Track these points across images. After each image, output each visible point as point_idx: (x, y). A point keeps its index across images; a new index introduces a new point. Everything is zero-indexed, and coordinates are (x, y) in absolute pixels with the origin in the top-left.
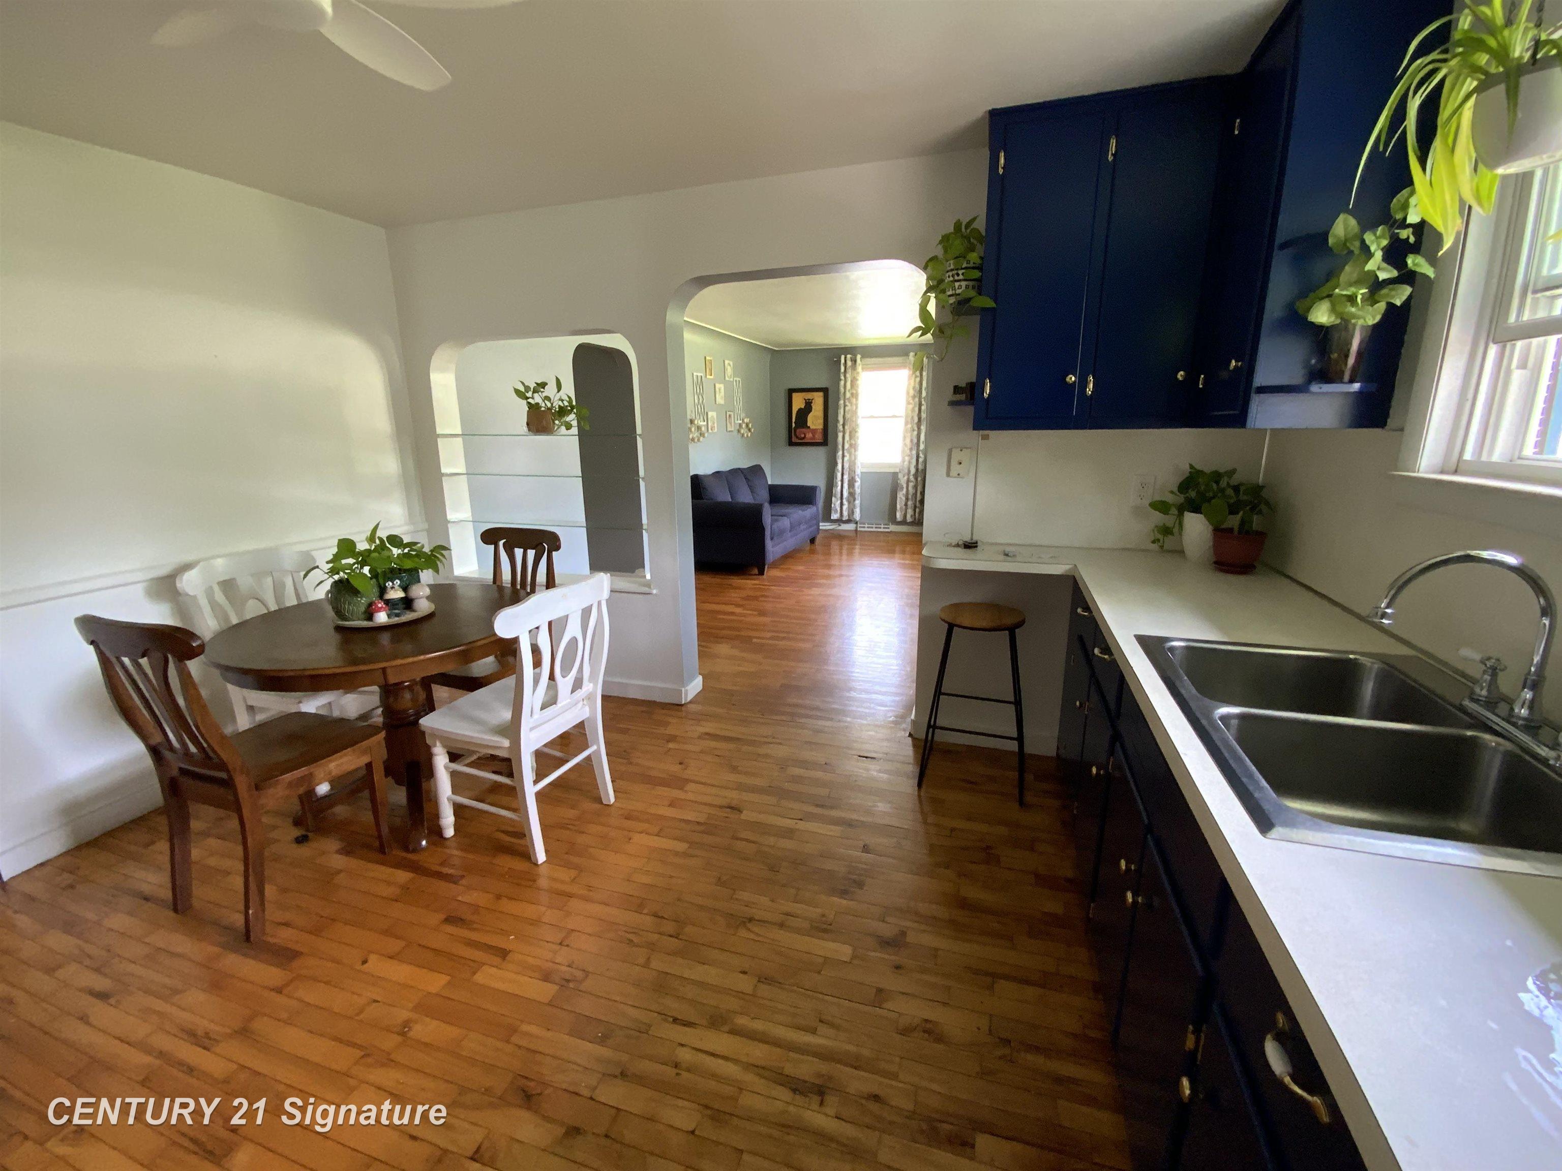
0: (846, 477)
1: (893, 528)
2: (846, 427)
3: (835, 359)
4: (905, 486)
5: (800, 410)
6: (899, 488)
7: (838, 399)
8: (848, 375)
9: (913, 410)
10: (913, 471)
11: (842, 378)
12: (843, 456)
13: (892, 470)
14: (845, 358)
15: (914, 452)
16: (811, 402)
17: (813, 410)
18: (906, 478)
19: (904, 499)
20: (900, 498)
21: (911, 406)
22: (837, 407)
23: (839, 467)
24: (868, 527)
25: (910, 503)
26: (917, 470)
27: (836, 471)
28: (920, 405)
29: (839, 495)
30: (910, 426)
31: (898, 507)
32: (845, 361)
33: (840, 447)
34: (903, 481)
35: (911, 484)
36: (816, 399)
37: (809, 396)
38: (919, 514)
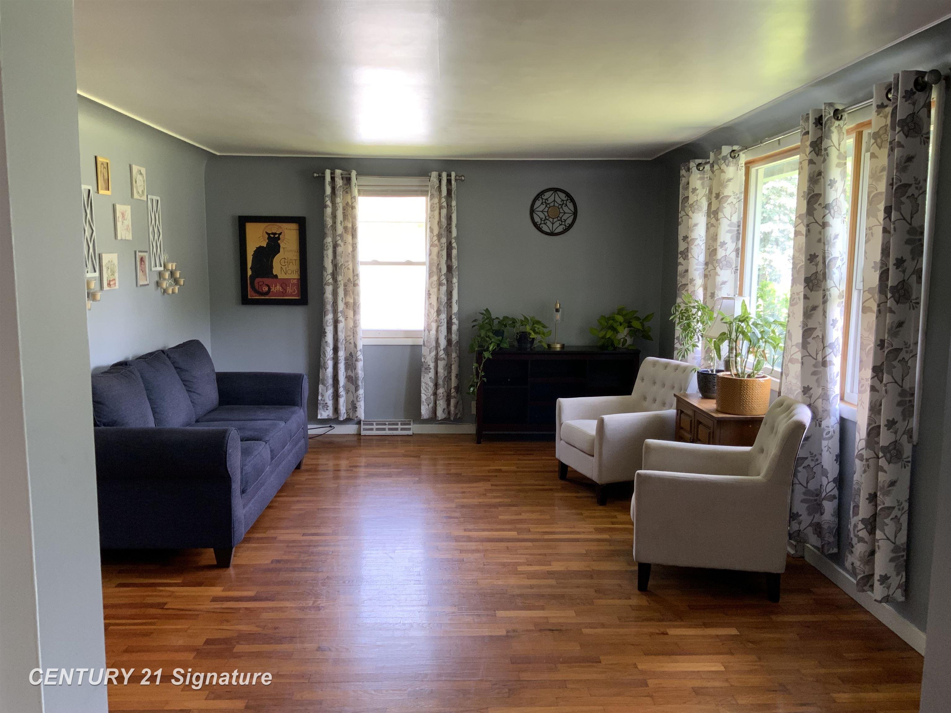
0: (342, 354)
1: (415, 429)
2: (340, 278)
3: (315, 175)
4: (432, 365)
5: (259, 251)
6: (423, 369)
7: (323, 236)
8: (338, 200)
9: (439, 255)
10: (443, 343)
11: (329, 203)
12: (336, 322)
13: (410, 342)
14: (333, 173)
15: (444, 316)
16: (279, 238)
17: (281, 250)
18: (433, 353)
19: (431, 384)
20: (426, 384)
21: (435, 250)
22: (322, 248)
23: (329, 338)
24: (377, 429)
25: (441, 391)
26: (449, 341)
27: (323, 344)
28: (449, 248)
29: (330, 381)
30: (435, 278)
31: (423, 397)
32: (333, 179)
33: (329, 307)
34: (429, 358)
35: (441, 364)
36: (286, 231)
37: (274, 228)
38: (456, 407)
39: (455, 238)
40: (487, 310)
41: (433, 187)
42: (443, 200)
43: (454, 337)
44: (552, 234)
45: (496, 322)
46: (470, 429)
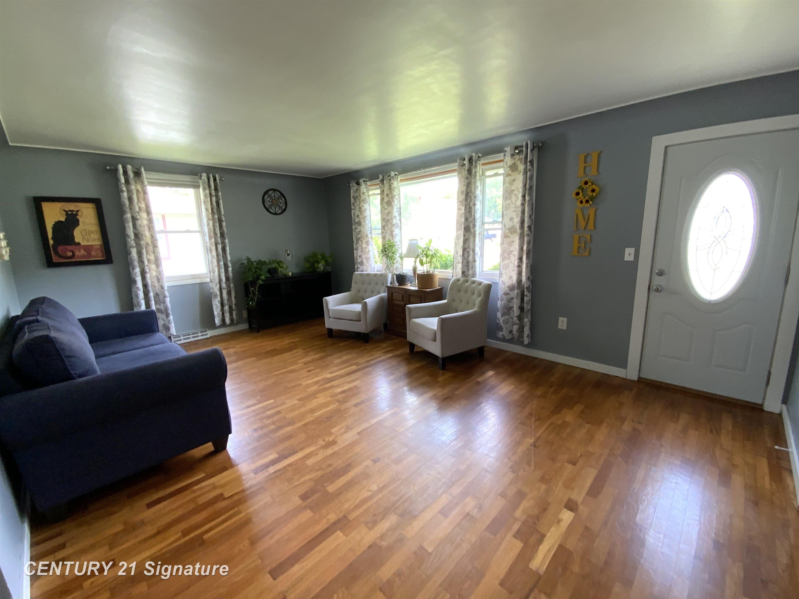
0: (151, 294)
1: (210, 333)
2: (142, 243)
3: (108, 168)
4: (218, 293)
5: (58, 224)
6: (213, 296)
7: (122, 213)
8: (132, 187)
9: (214, 225)
10: (224, 279)
11: (124, 189)
12: (143, 273)
13: (198, 281)
14: (124, 168)
16: (77, 215)
17: (81, 223)
18: (218, 286)
19: (219, 305)
20: (216, 305)
21: (211, 222)
23: (140, 284)
24: (184, 339)
25: (226, 308)
26: (227, 278)
27: (134, 290)
28: (220, 221)
30: (212, 240)
31: (215, 313)
32: (125, 172)
33: (136, 263)
34: (216, 289)
35: (225, 292)
36: (84, 210)
37: (70, 206)
38: (236, 315)
39: (224, 215)
40: (247, 257)
41: (203, 183)
42: (213, 192)
43: (231, 275)
44: (275, 214)
45: (255, 263)
46: (245, 326)
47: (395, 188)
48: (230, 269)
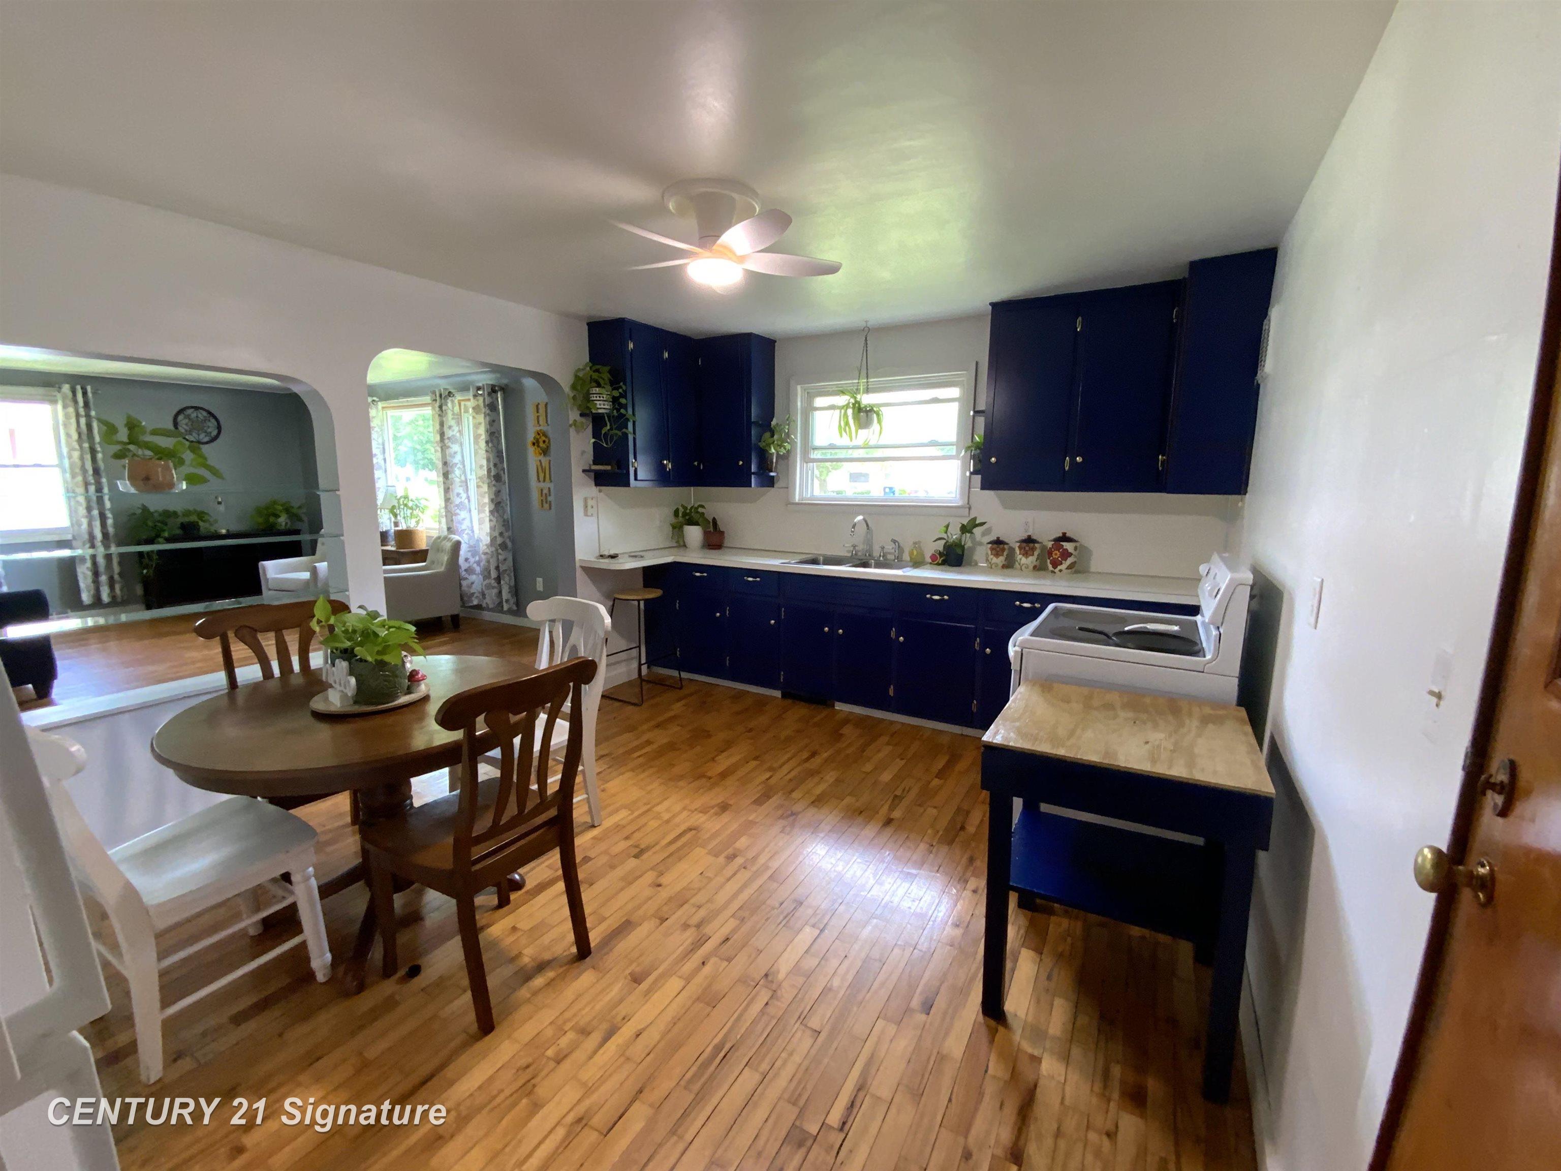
6: (77, 561)
9: (81, 458)
13: (55, 538)
15: (96, 512)
18: (88, 546)
19: (90, 573)
20: (83, 573)
21: (77, 454)
28: (94, 452)
31: (83, 585)
35: (99, 555)
38: (121, 590)
39: (99, 443)
40: (143, 505)
41: (64, 397)
42: (81, 409)
43: (111, 530)
45: (156, 515)
47: (374, 417)
48: (110, 522)
